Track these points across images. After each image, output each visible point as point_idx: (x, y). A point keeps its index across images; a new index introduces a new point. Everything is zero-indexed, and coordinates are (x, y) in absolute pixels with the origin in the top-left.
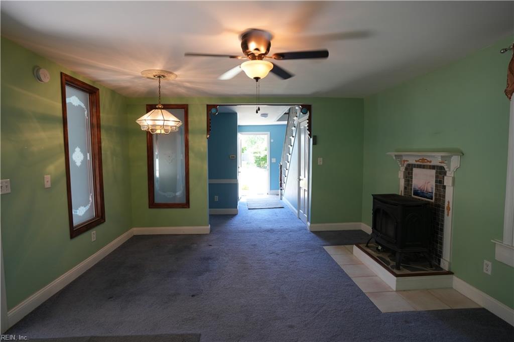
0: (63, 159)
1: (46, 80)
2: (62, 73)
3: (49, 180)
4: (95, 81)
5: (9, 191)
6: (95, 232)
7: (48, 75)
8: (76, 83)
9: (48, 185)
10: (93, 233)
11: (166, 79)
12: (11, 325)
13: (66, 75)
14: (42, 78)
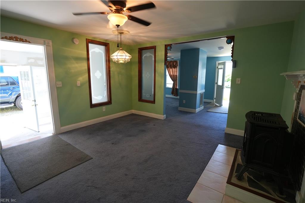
0: (87, 75)
1: (77, 43)
2: (86, 39)
3: (80, 83)
4: (107, 40)
5: (61, 86)
6: (105, 107)
7: (78, 41)
8: (95, 42)
9: (79, 85)
10: (104, 108)
11: (125, 34)
12: (62, 132)
13: (89, 39)
14: (75, 43)
